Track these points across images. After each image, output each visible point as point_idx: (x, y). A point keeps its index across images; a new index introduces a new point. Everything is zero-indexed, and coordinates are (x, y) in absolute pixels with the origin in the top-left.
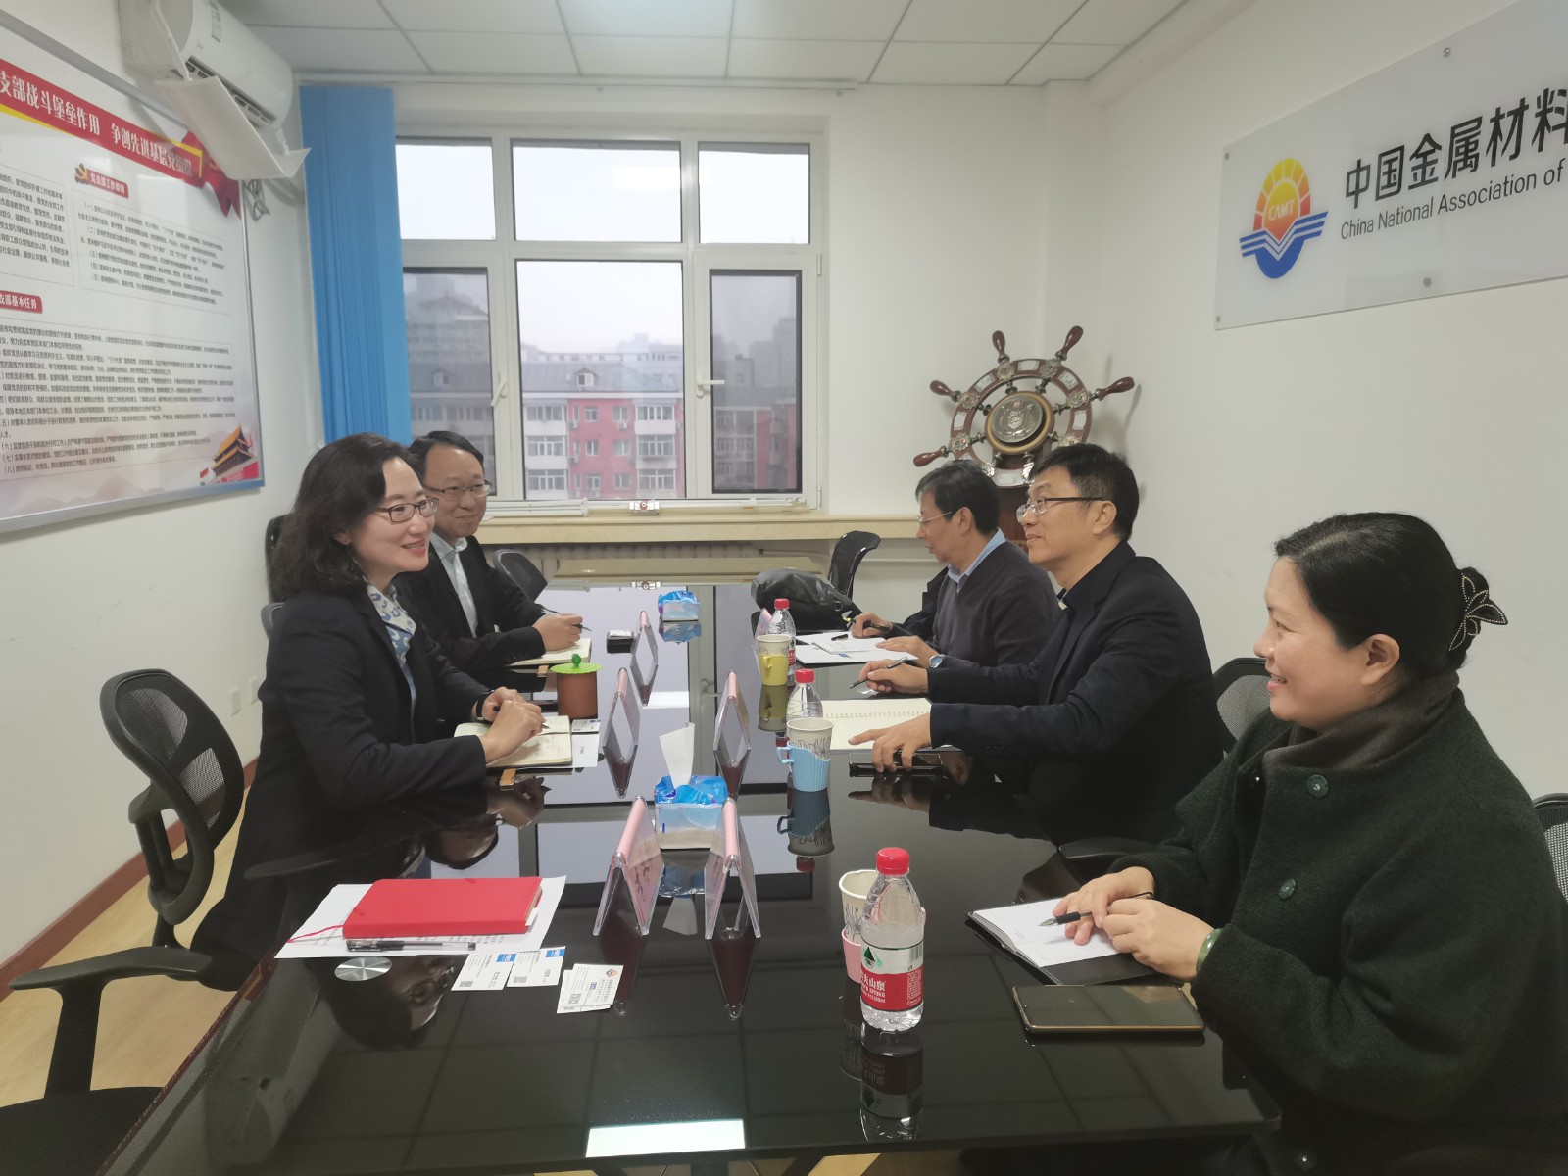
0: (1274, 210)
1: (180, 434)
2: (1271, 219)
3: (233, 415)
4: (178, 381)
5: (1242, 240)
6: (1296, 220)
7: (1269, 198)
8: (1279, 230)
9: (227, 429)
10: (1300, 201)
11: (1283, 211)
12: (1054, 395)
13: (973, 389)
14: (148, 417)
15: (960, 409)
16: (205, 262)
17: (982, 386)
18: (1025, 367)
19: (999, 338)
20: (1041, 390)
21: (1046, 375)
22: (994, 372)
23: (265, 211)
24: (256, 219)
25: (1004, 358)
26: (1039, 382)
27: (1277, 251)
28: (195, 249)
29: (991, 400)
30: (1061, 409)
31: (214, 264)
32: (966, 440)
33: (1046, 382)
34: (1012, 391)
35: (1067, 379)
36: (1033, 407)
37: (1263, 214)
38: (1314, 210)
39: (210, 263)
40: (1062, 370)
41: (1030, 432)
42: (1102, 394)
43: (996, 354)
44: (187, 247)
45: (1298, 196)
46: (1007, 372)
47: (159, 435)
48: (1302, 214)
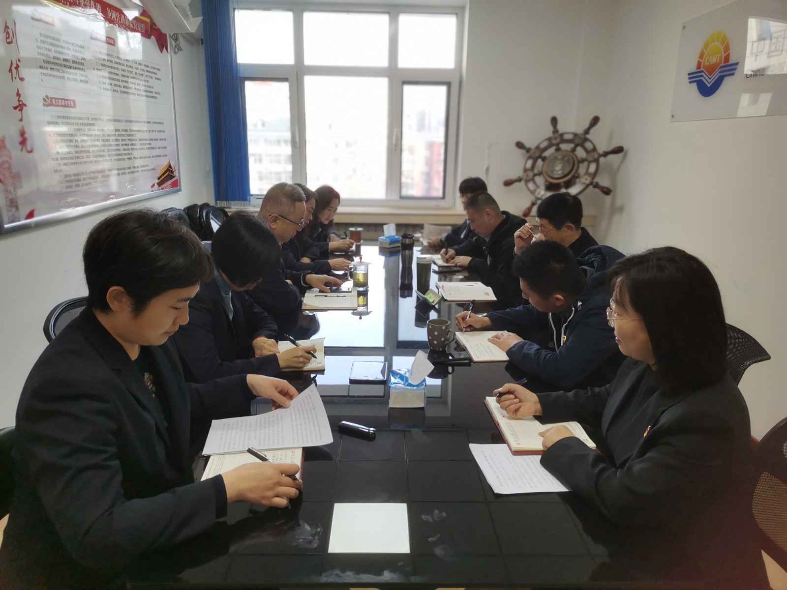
0: (708, 59)
1: (141, 167)
2: (707, 64)
3: (166, 156)
4: (140, 140)
5: (689, 74)
6: (721, 65)
7: (706, 52)
8: (711, 70)
9: (163, 163)
10: (724, 55)
11: (714, 60)
12: (580, 153)
13: (537, 148)
14: (126, 159)
15: (530, 157)
16: (152, 78)
17: (543, 145)
18: (567, 137)
19: (554, 121)
20: (573, 150)
21: (577, 141)
22: (549, 139)
23: (180, 49)
24: (175, 53)
25: (555, 131)
26: (572, 146)
27: (709, 81)
28: (147, 71)
29: (547, 154)
30: (583, 161)
31: (156, 78)
32: (531, 174)
33: (576, 146)
34: (558, 149)
35: (588, 145)
36: (568, 159)
37: (702, 61)
38: (731, 61)
39: (154, 78)
40: (586, 140)
41: (566, 172)
42: (606, 154)
43: (551, 129)
44: (143, 70)
45: (723, 53)
46: (557, 139)
47: (132, 168)
48: (724, 63)
